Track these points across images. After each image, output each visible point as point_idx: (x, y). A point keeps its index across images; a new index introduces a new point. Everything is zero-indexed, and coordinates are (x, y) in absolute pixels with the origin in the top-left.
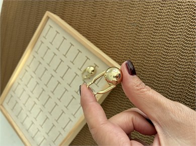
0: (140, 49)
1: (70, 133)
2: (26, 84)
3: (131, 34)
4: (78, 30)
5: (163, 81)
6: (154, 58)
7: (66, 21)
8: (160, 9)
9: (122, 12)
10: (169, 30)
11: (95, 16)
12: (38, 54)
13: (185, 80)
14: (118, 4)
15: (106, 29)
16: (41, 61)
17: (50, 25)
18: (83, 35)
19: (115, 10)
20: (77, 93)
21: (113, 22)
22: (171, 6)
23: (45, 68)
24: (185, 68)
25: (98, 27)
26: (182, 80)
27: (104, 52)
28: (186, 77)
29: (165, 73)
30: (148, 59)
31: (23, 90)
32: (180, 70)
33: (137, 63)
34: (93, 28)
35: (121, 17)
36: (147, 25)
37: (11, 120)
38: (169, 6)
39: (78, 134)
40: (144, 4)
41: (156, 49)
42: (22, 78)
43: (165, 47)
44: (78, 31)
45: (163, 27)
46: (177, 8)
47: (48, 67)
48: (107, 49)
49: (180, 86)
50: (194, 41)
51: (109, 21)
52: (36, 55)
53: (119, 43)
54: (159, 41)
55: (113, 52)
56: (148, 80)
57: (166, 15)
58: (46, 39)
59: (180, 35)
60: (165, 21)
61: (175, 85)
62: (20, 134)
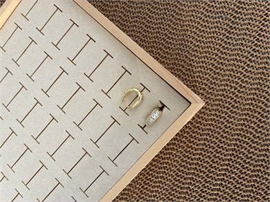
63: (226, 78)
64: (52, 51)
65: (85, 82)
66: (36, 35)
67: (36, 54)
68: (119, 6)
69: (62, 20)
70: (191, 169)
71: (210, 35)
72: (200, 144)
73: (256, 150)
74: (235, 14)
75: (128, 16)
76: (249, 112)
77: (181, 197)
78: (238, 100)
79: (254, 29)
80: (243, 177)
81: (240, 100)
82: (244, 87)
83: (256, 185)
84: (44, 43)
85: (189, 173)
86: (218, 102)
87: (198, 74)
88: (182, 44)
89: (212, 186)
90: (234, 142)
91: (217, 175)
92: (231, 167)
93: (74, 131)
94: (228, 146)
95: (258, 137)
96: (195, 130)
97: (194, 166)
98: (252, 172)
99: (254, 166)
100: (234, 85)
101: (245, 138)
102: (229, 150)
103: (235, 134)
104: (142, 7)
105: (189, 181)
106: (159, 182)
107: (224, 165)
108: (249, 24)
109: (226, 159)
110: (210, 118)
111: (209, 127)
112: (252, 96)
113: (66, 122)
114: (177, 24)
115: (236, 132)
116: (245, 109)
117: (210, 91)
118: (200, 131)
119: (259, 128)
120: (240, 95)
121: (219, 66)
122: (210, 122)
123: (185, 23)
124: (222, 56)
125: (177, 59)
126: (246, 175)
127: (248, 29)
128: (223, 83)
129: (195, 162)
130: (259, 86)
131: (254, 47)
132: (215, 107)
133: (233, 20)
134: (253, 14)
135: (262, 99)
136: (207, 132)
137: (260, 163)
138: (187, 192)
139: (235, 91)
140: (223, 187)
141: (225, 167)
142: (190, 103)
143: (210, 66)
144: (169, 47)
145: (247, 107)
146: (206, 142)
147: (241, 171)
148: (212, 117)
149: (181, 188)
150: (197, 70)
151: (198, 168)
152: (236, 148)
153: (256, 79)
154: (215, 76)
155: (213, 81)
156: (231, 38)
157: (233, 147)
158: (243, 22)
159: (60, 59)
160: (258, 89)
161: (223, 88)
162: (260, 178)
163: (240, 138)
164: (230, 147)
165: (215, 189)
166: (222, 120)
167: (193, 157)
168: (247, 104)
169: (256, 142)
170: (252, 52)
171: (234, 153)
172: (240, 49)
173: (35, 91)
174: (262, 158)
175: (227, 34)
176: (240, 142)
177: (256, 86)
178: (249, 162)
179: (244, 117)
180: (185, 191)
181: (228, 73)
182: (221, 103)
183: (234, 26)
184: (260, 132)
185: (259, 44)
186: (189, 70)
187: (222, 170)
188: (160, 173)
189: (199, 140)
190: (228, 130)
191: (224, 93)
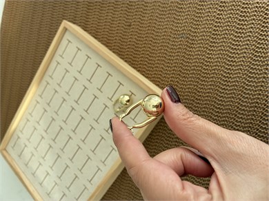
0: (192, 70)
1: (99, 187)
2: (38, 120)
3: (179, 48)
4: (107, 44)
5: (224, 113)
6: (211, 81)
7: (90, 33)
8: (218, 14)
9: (166, 20)
10: (231, 43)
11: (130, 26)
12: (52, 79)
13: (255, 111)
14: (160, 8)
15: (145, 43)
16: (58, 88)
17: (68, 40)
18: (113, 52)
19: (157, 17)
20: (107, 131)
21: (154, 33)
22: (232, 9)
23: (63, 98)
24: (255, 95)
25: (134, 40)
26: (250, 111)
27: (143, 75)
28: (256, 107)
29: (228, 101)
30: (203, 83)
31: (33, 128)
32: (247, 98)
33: (188, 88)
34: (126, 42)
35: (165, 27)
36: (201, 36)
37: (19, 170)
38: (230, 10)
39: (110, 188)
40: (196, 8)
41: (214, 70)
42: (32, 112)
43: (227, 67)
44: (107, 46)
45: (223, 38)
46: (242, 12)
47: (66, 97)
48: (147, 70)
49: (248, 119)
50: (265, 57)
51: (149, 32)
52: (50, 81)
53: (163, 62)
54: (217, 58)
55: (155, 74)
56: (203, 111)
57: (227, 22)
58: (63, 58)
59: (246, 48)
60: (225, 30)
61: (241, 118)
62: (31, 189)
64: (78, 75)
86: (186, 97)
87: (171, 79)
88: (159, 60)
100: (196, 84)
108: (202, 39)
112: (209, 91)
114: (155, 46)
116: (205, 100)
120: (200, 91)
121: (184, 72)
123: (160, 45)
124: (186, 64)
125: (156, 70)
127: (201, 43)
131: (207, 56)
133: (191, 38)
134: (204, 31)
135: (216, 92)
139: (197, 88)
143: (179, 73)
144: (151, 63)
150: (170, 76)
153: (210, 78)
154: (182, 79)
155: (182, 83)
156: (191, 51)
158: (198, 39)
159: (83, 80)
160: (212, 85)
168: (206, 97)
170: (206, 59)
172: (198, 58)
173: (71, 101)
175: (188, 49)
179: (205, 106)
183: (192, 42)
184: (217, 115)
185: (210, 52)
186: (165, 77)
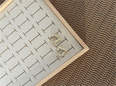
63: (98, 40)
64: (30, 17)
65: (42, 33)
66: (24, 10)
67: (23, 18)
68: (60, 4)
69: (36, 6)
70: (79, 74)
71: (95, 22)
72: (84, 65)
73: (105, 70)
74: (106, 16)
75: (63, 8)
76: (105, 55)
77: (72, 84)
78: (101, 50)
79: (113, 23)
80: (98, 80)
81: (102, 50)
82: (105, 45)
83: (103, 84)
84: (27, 14)
85: (77, 75)
86: (93, 49)
87: (87, 37)
88: (83, 24)
89: (86, 82)
90: (97, 66)
91: (88, 78)
92: (94, 75)
93: (34, 52)
94: (95, 67)
95: (107, 65)
96: (83, 59)
97: (80, 73)
98: (102, 78)
99: (103, 76)
100: (101, 43)
101: (102, 65)
102: (95, 69)
103: (98, 63)
104: (69, 6)
105: (77, 78)
106: (65, 77)
107: (92, 74)
108: (111, 20)
109: (93, 72)
110: (89, 55)
111: (88, 58)
112: (107, 49)
113: (31, 48)
114: (83, 15)
115: (99, 62)
116: (103, 54)
117: (91, 44)
118: (85, 59)
119: (108, 62)
120: (103, 48)
121: (96, 35)
122: (89, 57)
123: (86, 16)
124: (98, 31)
125: (80, 29)
126: (100, 79)
127: (110, 22)
128: (97, 42)
129: (81, 71)
130: (111, 46)
131: (111, 30)
132: (92, 51)
133: (105, 18)
134: (113, 17)
135: (111, 51)
136: (87, 60)
137: (106, 76)
138: (75, 83)
139: (101, 46)
140: (90, 83)
141: (92, 75)
142: (83, 48)
143: (93, 35)
144: (77, 24)
145: (105, 53)
146: (86, 64)
147: (98, 77)
148: (90, 55)
149: (73, 81)
150: (88, 35)
151: (82, 74)
152: (98, 68)
153: (110, 42)
154: (94, 39)
155: (93, 41)
156: (103, 25)
157: (96, 68)
158: (109, 19)
159: (33, 21)
160: (110, 46)
161: (96, 44)
162: (105, 81)
163: (100, 64)
164: (95, 68)
165: (87, 83)
166: (94, 56)
167: (80, 69)
168: (105, 52)
169: (106, 67)
170: (110, 32)
171: (97, 70)
172: (106, 30)
173: (20, 33)
174: (107, 74)
175: (102, 23)
176: (99, 66)
177: (109, 45)
178: (102, 75)
179: (103, 57)
180: (75, 82)
181: (99, 38)
182: (95, 50)
183: (105, 20)
184: (108, 63)
185: (113, 29)
186: (84, 34)
187: (91, 76)
188: (66, 73)
189: (84, 63)
190: (96, 61)
191: (97, 46)
